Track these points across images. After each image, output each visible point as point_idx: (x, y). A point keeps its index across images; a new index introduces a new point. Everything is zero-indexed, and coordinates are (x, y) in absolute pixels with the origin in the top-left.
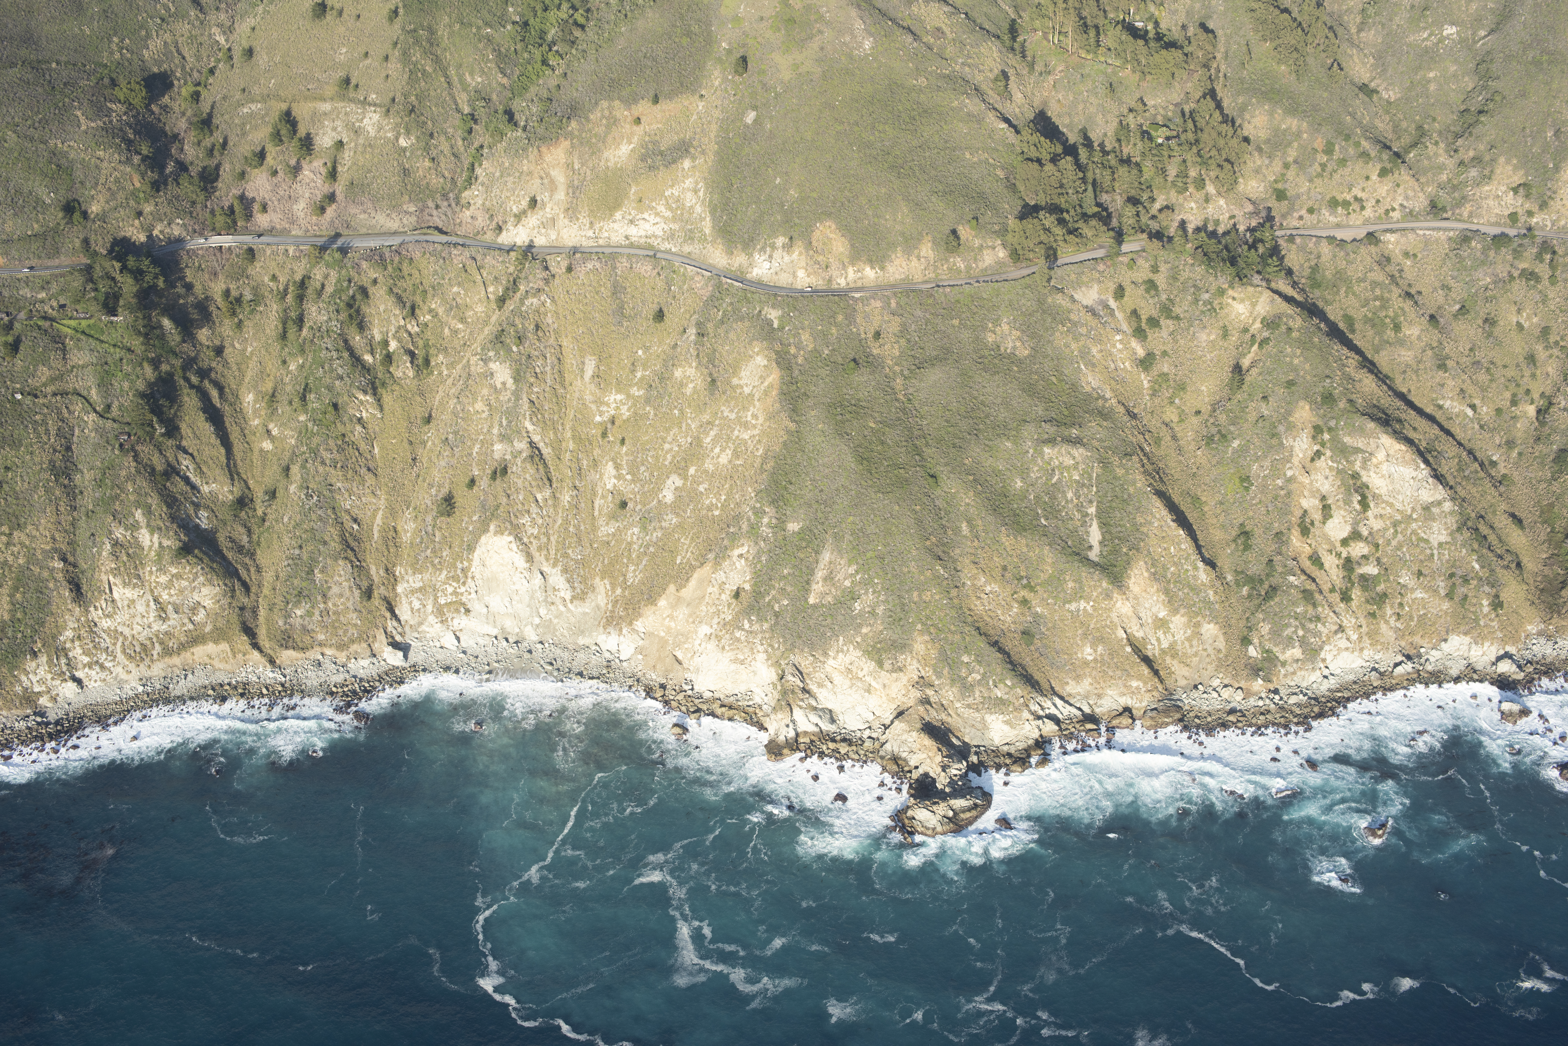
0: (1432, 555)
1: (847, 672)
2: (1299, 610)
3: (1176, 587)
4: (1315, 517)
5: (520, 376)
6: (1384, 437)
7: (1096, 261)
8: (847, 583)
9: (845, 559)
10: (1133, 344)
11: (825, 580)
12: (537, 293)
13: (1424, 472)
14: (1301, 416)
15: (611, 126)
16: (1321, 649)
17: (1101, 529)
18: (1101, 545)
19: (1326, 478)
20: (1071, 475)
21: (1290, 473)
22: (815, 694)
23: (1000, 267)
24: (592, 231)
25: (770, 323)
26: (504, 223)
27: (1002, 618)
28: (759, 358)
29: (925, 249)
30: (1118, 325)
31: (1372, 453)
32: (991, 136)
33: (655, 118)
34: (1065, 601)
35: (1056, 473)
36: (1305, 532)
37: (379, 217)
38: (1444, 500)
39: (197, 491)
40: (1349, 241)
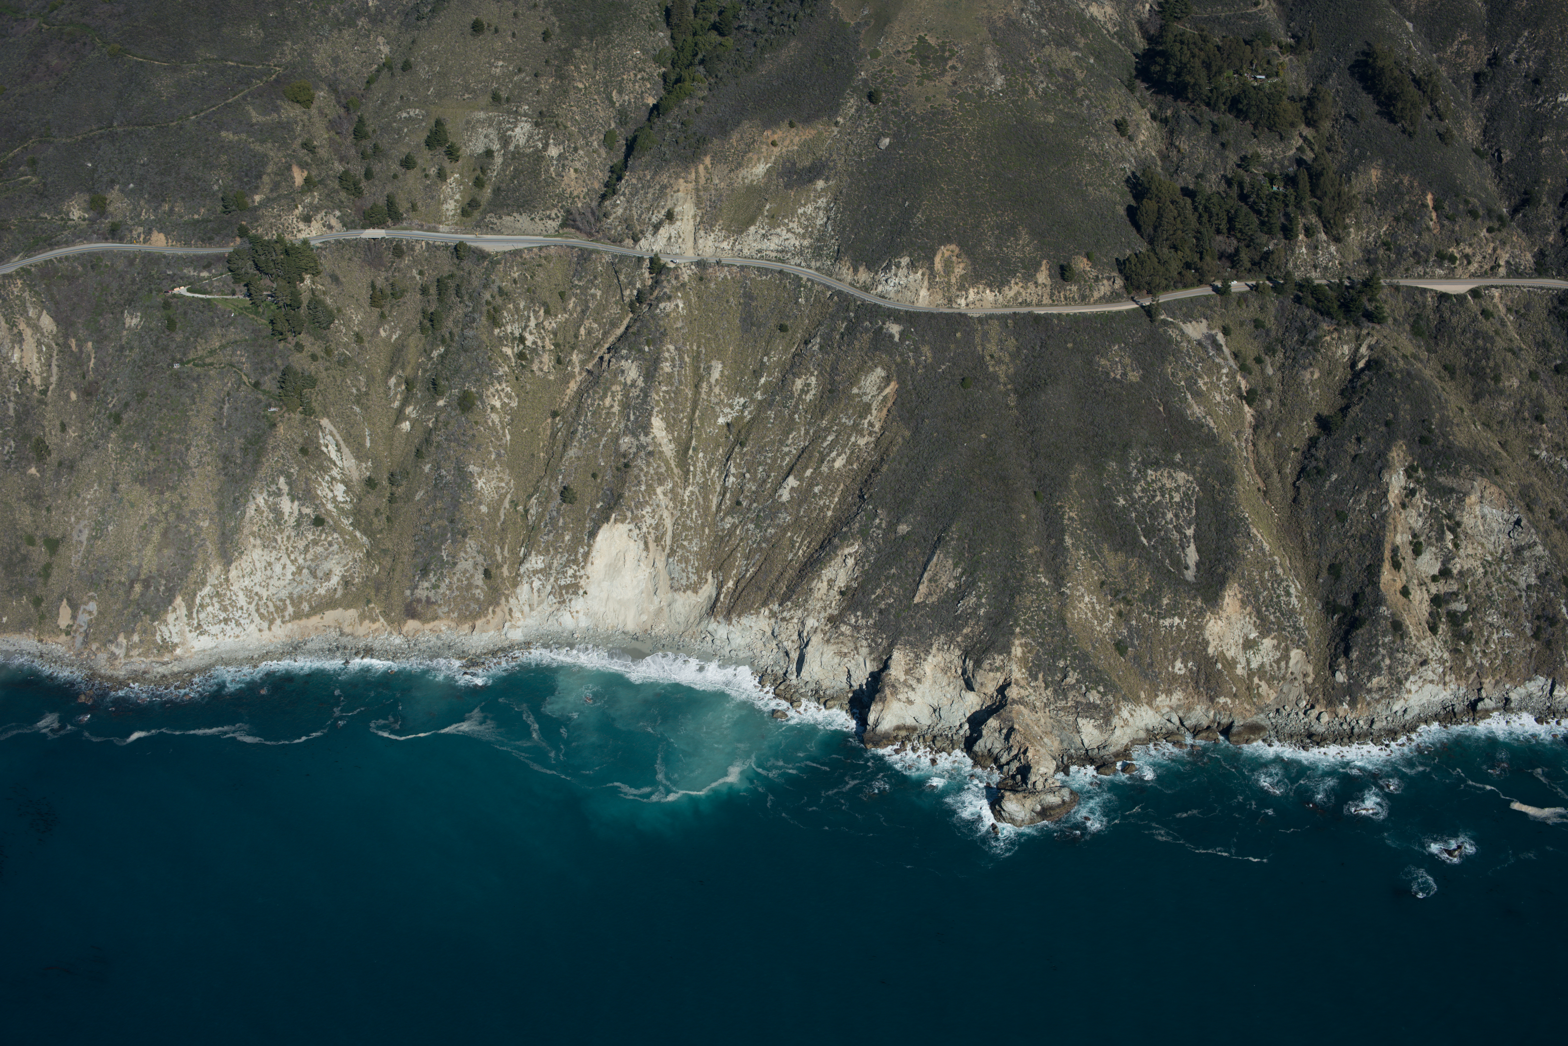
0: (1520, 596)
1: (945, 671)
2: (1386, 640)
3: (1267, 610)
4: (1406, 552)
5: (650, 373)
6: (1479, 479)
7: (1207, 298)
8: (952, 585)
9: (951, 562)
10: (1239, 378)
11: (930, 581)
12: (669, 298)
13: (1517, 515)
14: (1398, 455)
15: (749, 147)
16: (1407, 679)
17: (1198, 550)
18: (1197, 565)
19: (1420, 515)
20: (1172, 497)
21: (1385, 508)
22: (913, 689)
23: (1114, 297)
24: (725, 243)
25: (891, 336)
26: (642, 232)
27: (1098, 629)
28: (879, 370)
29: (1043, 277)
30: (1225, 359)
31: (1466, 494)
32: (1112, 174)
33: (792, 141)
34: (1161, 616)
35: (1158, 493)
36: (1396, 565)
37: (523, 221)
38: (1535, 544)
39: (335, 464)
40: (1454, 294)
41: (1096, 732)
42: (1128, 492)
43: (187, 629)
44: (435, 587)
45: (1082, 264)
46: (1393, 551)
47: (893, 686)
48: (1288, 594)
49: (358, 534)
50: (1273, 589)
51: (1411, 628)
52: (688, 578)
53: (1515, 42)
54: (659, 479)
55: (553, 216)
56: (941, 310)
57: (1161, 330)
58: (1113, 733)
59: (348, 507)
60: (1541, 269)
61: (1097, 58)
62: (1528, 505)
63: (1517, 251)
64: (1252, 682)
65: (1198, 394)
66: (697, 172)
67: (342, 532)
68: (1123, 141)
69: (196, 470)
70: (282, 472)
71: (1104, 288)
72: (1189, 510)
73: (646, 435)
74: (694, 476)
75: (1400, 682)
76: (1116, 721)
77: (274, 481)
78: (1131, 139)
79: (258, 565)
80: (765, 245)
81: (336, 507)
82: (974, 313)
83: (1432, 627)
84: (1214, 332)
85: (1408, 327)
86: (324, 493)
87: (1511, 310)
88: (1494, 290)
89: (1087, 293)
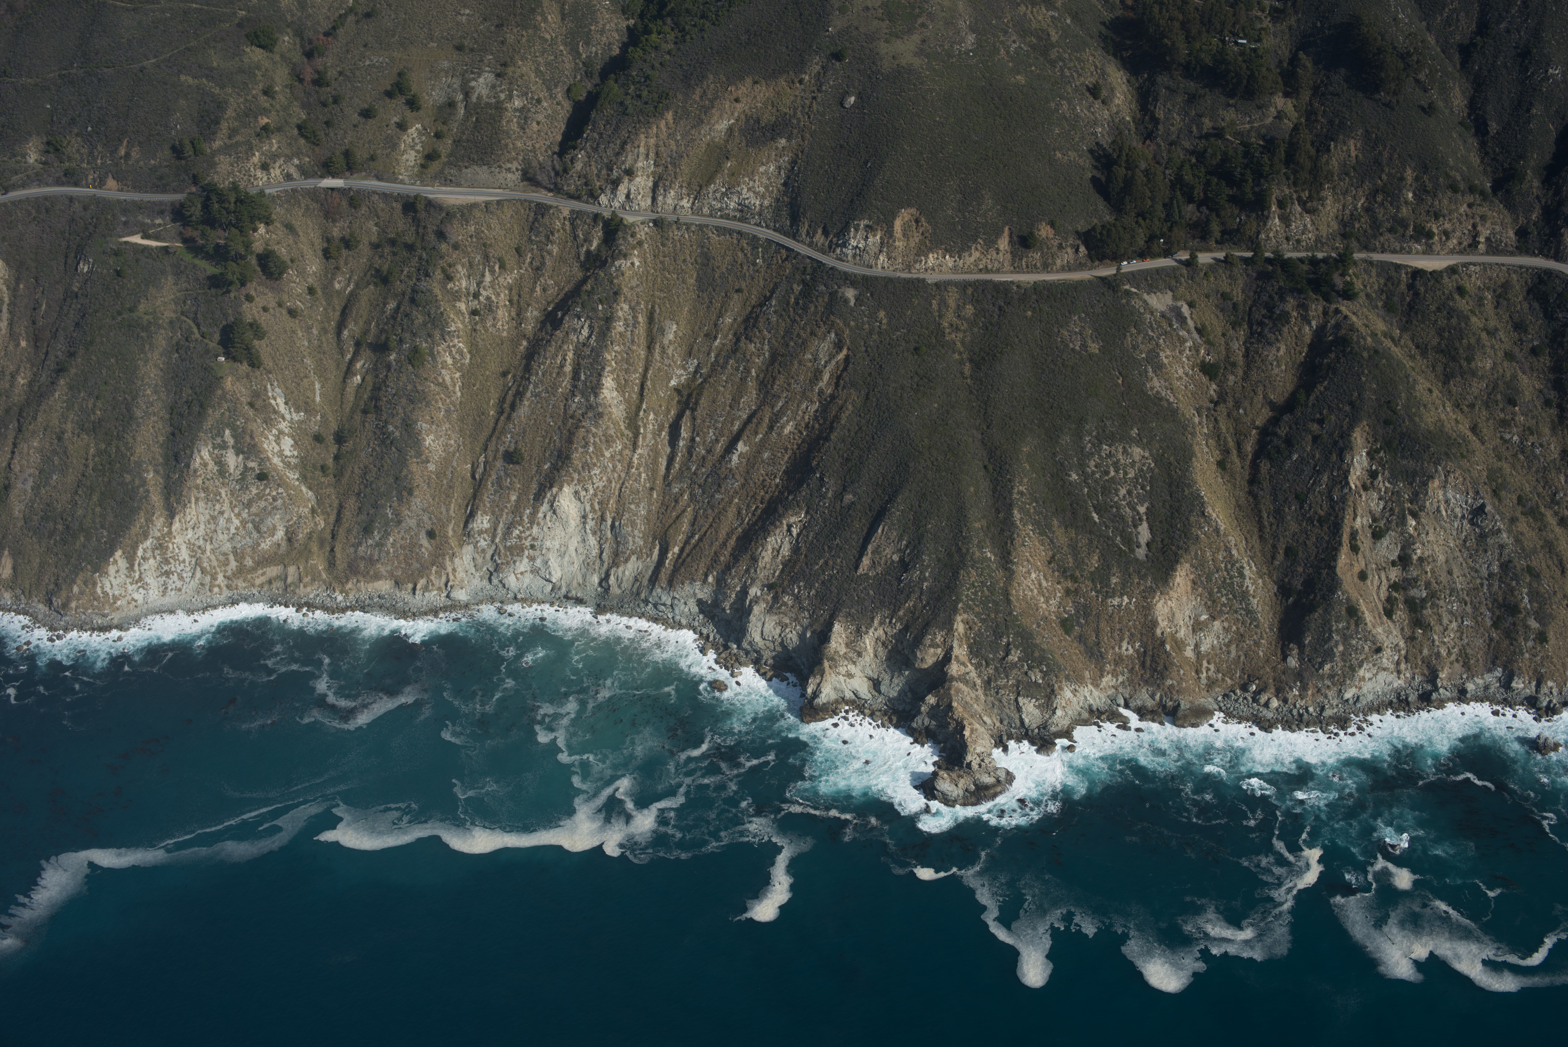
0: (1482, 585)
1: (886, 644)
2: (1340, 625)
3: (1220, 592)
4: (1366, 536)
5: (602, 332)
6: (1444, 462)
7: (1174, 269)
8: (896, 558)
9: (895, 534)
10: (1202, 351)
11: (874, 552)
12: (625, 256)
13: (1481, 501)
14: (1361, 436)
15: (712, 103)
16: (1360, 666)
17: (1151, 528)
18: (1149, 545)
19: (1380, 499)
20: (1126, 473)
21: (1345, 490)
22: (854, 662)
23: (1077, 265)
24: (685, 201)
25: (846, 301)
26: (601, 188)
27: (1044, 606)
28: (832, 335)
29: (1004, 243)
30: (1189, 332)
31: (1432, 477)
32: (1083, 138)
33: (755, 98)
34: (1109, 595)
35: (1112, 469)
36: (1355, 549)
37: (482, 173)
38: (1500, 531)
39: (284, 418)
40: (1430, 270)
41: (1037, 712)
42: (1082, 466)
43: (128, 580)
44: (379, 545)
45: (1045, 231)
46: (1352, 534)
47: (832, 659)
48: (1242, 575)
49: (304, 489)
50: (1227, 570)
51: (1366, 614)
52: (633, 542)
54: (607, 441)
55: (513, 169)
56: (898, 274)
57: (1124, 301)
58: (1054, 713)
59: (293, 461)
60: (1522, 246)
61: (1074, 18)
62: (1494, 491)
63: (1498, 228)
64: (1202, 664)
65: (1159, 367)
66: (658, 128)
67: (288, 487)
68: (1097, 104)
69: (142, 421)
70: (228, 425)
71: (1068, 255)
72: (1143, 487)
73: (596, 395)
74: (644, 438)
75: (1353, 669)
76: (1057, 701)
77: (219, 434)
78: (1104, 103)
79: (201, 518)
80: (725, 203)
81: (282, 461)
82: (931, 278)
83: (1389, 613)
84: (1179, 304)
85: (1380, 304)
86: (269, 446)
87: (1488, 289)
88: (1472, 268)
89: (1050, 261)
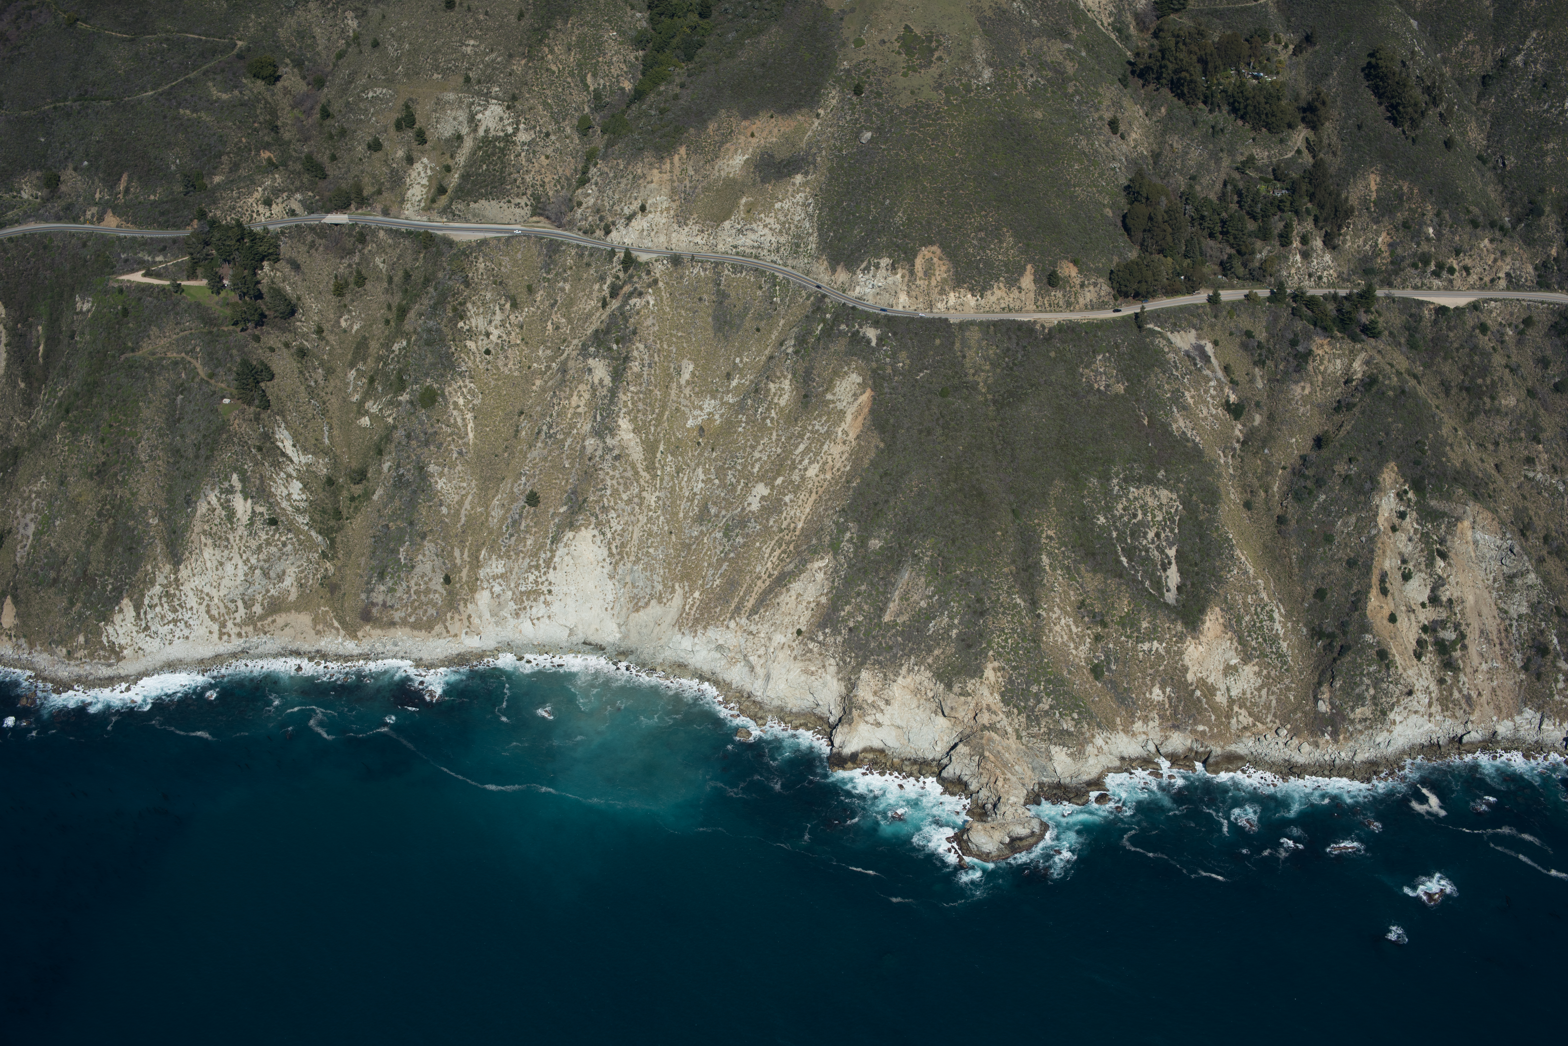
1: (916, 692)
2: (1371, 669)
3: (1250, 636)
4: (1395, 579)
5: (617, 375)
6: (1471, 503)
7: (1197, 306)
8: (923, 604)
9: (923, 579)
10: (1226, 390)
11: (901, 599)
12: (640, 294)
13: (1509, 542)
14: (1389, 476)
15: (727, 136)
16: (1392, 710)
17: (1180, 571)
18: (1179, 588)
19: (1410, 540)
20: (1154, 516)
21: (1374, 532)
22: (882, 711)
23: (1101, 305)
24: (699, 237)
25: (869, 341)
26: (614, 223)
27: (1074, 652)
28: (854, 376)
29: (1027, 281)
30: (1213, 371)
31: (1458, 519)
32: (1101, 175)
33: (770, 132)
34: (1138, 640)
35: (1140, 512)
36: (1384, 592)
37: (491, 208)
38: (1528, 571)
39: (292, 461)
40: (1452, 307)
41: (1069, 761)
42: (1108, 509)
43: (135, 629)
44: (391, 590)
45: (1068, 270)
46: (1381, 576)
47: (861, 708)
48: (1271, 619)
49: (313, 533)
50: (1256, 613)
51: (1397, 658)
52: (653, 587)
53: (1523, 44)
54: (625, 484)
55: (523, 204)
56: (920, 314)
57: (1148, 340)
58: (1086, 761)
59: (303, 505)
60: (1543, 284)
61: (1089, 51)
62: (1521, 531)
63: (1518, 263)
64: (1232, 710)
65: (1184, 407)
66: (672, 163)
67: (298, 532)
68: (1115, 139)
69: (147, 465)
70: (235, 469)
71: (1090, 295)
72: (1172, 531)
73: (613, 436)
74: (662, 481)
75: (1384, 713)
76: (1089, 749)
77: (227, 478)
78: (1123, 137)
79: (209, 564)
80: (741, 240)
81: (291, 505)
82: (954, 318)
83: (1418, 656)
84: (1203, 342)
85: (1403, 340)
86: (279, 490)
87: (1510, 325)
88: (1493, 304)
89: (1072, 299)
